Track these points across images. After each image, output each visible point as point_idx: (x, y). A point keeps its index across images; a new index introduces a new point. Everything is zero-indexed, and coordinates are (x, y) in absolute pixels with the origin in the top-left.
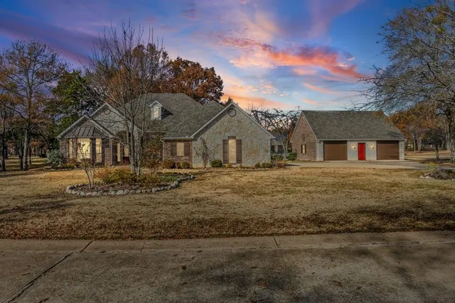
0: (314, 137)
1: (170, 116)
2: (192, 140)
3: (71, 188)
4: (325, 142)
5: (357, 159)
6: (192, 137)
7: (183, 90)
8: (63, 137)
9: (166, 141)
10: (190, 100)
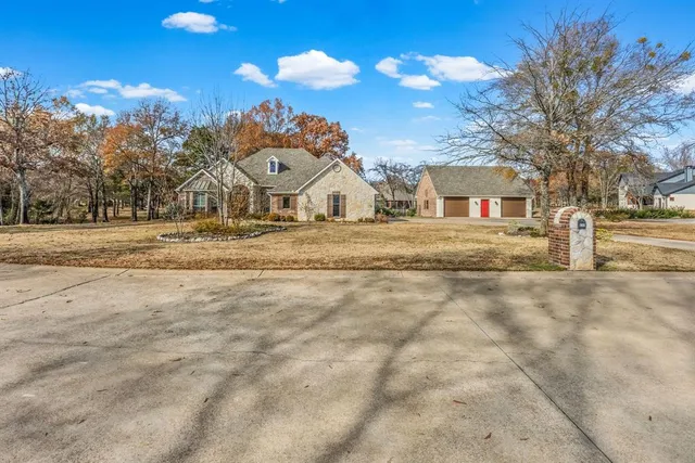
0: (434, 193)
1: (287, 171)
2: (297, 195)
3: (163, 236)
4: (446, 198)
5: (479, 216)
6: (297, 192)
7: (305, 145)
8: (181, 190)
9: (273, 195)
10: (308, 156)
